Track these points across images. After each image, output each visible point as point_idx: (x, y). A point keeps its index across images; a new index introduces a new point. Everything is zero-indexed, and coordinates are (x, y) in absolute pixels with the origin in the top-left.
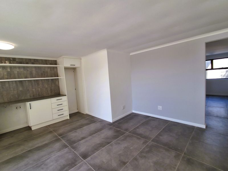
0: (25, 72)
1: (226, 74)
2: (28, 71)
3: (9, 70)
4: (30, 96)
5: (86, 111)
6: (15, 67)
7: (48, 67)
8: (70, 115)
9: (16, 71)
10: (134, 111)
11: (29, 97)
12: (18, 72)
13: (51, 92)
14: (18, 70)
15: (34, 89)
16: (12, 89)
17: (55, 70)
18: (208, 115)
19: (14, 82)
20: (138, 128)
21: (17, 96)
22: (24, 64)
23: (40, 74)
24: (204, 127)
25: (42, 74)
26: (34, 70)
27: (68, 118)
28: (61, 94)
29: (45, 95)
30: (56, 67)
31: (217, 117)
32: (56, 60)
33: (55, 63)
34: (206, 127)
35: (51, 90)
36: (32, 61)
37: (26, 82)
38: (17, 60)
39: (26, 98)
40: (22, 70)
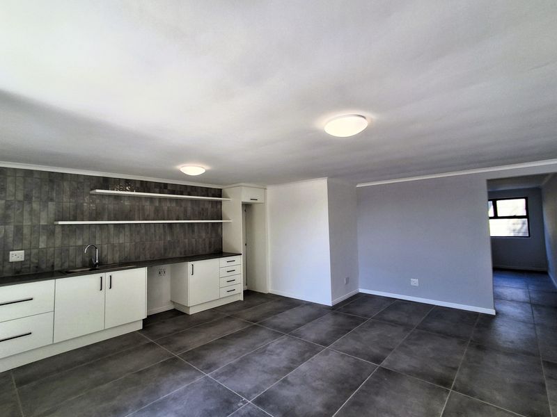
0: (178, 208)
1: (522, 228)
2: (181, 206)
3: (157, 204)
4: (181, 254)
5: (269, 287)
6: (165, 199)
7: (209, 201)
8: (244, 291)
9: (166, 206)
10: (361, 291)
11: (178, 255)
12: (168, 207)
13: (210, 247)
14: (168, 204)
15: (186, 241)
16: (158, 237)
17: (219, 207)
18: (497, 298)
19: (161, 225)
20: (383, 312)
21: (162, 251)
22: (177, 194)
23: (197, 213)
24: (492, 312)
25: (200, 213)
26: (189, 205)
27: (241, 298)
28: (223, 251)
29: (201, 252)
30: (221, 202)
31: (512, 300)
32: (221, 189)
33: (219, 193)
34: (497, 313)
35: (210, 243)
36: (189, 190)
37: (178, 225)
38: (169, 188)
39: (174, 256)
40: (174, 205)
